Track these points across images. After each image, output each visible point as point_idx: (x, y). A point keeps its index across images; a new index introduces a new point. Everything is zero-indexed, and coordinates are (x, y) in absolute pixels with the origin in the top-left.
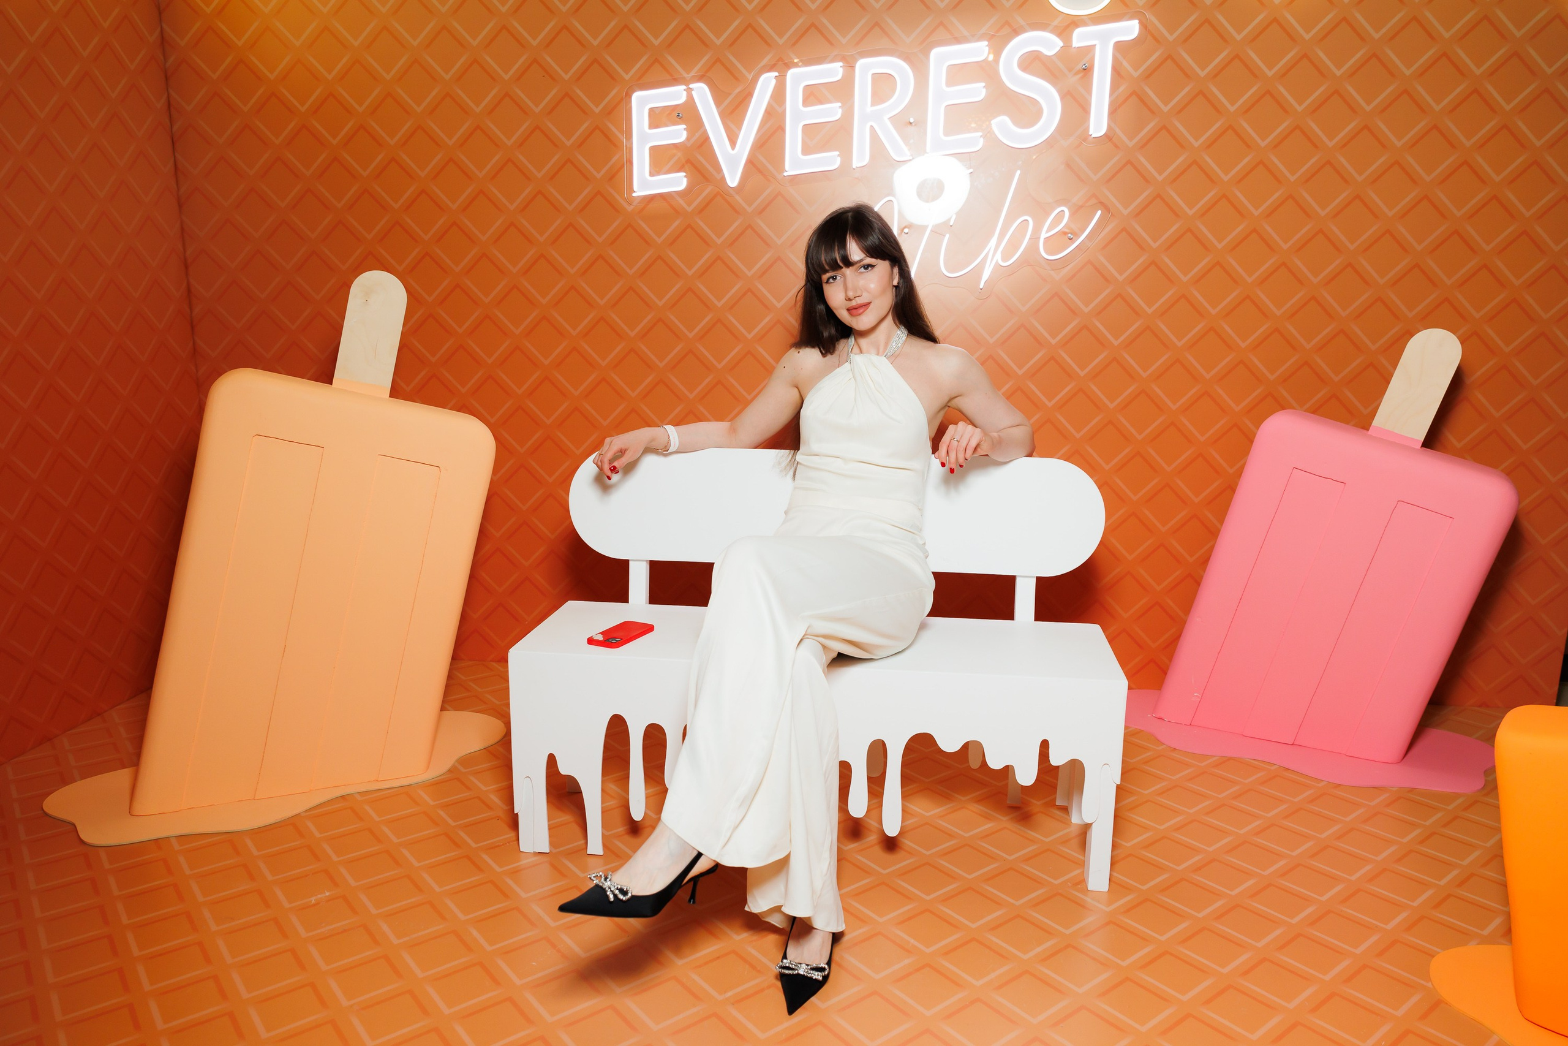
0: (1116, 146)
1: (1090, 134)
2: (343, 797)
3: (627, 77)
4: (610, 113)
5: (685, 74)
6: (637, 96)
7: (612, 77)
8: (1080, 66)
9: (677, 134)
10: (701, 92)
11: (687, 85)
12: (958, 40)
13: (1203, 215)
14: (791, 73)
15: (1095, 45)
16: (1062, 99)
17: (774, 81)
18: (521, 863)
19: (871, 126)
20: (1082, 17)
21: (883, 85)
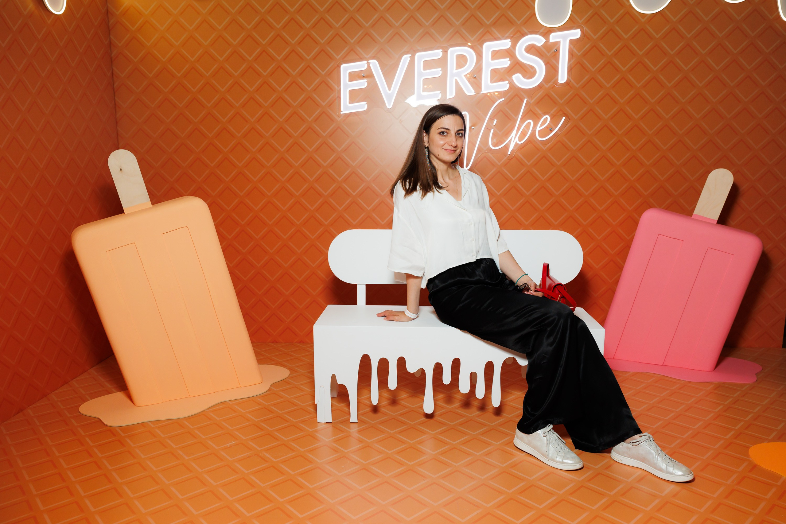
0: (570, 87)
1: (559, 81)
2: (222, 403)
3: (338, 57)
4: (329, 75)
5: (366, 56)
6: (343, 66)
7: (331, 58)
8: (554, 50)
9: (362, 84)
10: (374, 64)
11: (367, 61)
12: (496, 39)
13: (612, 118)
14: (418, 54)
15: (560, 42)
16: (546, 65)
17: (409, 59)
18: (318, 428)
19: (456, 79)
20: (554, 28)
21: (461, 60)
